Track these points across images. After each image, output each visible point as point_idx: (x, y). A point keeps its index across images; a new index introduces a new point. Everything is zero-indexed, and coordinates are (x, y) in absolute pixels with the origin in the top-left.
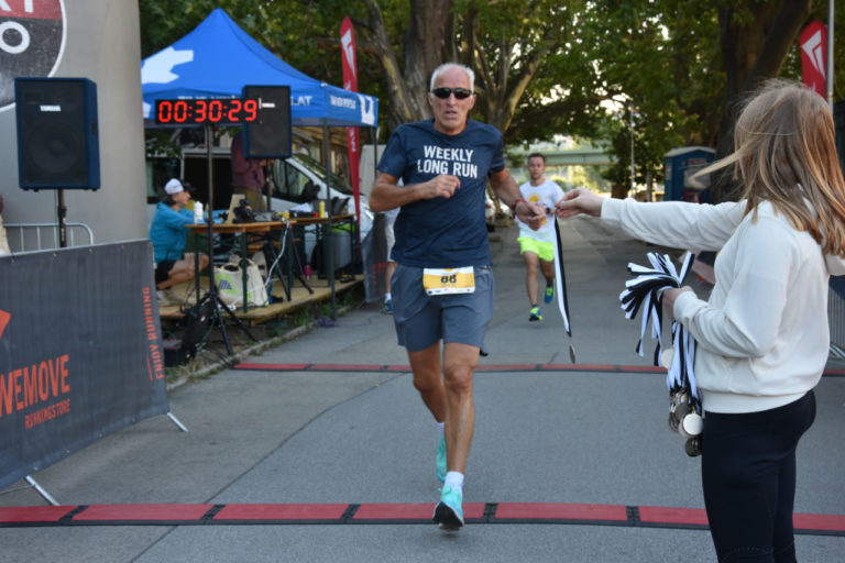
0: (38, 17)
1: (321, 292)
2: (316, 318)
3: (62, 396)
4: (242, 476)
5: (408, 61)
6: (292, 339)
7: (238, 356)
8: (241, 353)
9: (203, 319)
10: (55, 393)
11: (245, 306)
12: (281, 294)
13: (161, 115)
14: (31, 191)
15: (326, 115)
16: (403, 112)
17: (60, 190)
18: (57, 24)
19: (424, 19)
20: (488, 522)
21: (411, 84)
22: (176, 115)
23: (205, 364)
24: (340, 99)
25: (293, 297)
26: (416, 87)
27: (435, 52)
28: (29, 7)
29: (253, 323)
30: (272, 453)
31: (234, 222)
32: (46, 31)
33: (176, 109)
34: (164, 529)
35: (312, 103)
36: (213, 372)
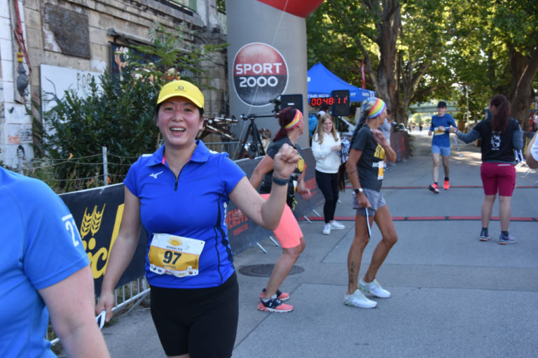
0: (280, 74)
5: (380, 75)
13: (312, 103)
15: (361, 99)
18: (285, 76)
22: (317, 103)
24: (365, 93)
28: (278, 71)
32: (282, 78)
35: (356, 96)
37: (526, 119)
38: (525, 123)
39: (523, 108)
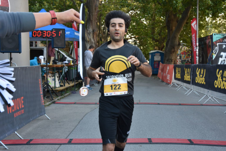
0: (2, 6)
1: (72, 84)
2: (71, 91)
3: (22, 108)
4: (72, 131)
5: (88, 26)
6: (67, 96)
7: (55, 100)
8: (56, 99)
9: (46, 90)
10: (21, 108)
11: (55, 87)
12: (62, 84)
13: (33, 35)
14: (2, 53)
15: (74, 37)
16: (86, 39)
17: (11, 53)
18: (7, 8)
19: (92, 15)
20: (151, 144)
21: (89, 32)
22: (38, 35)
23: (47, 102)
24: (77, 33)
25: (65, 85)
26: (90, 33)
27: (95, 24)
29: (57, 92)
30: (77, 125)
31: (53, 64)
33: (38, 33)
34: (58, 146)
35: (70, 34)
36: (50, 104)
37: (175, 59)
38: (174, 61)
39: (173, 52)
